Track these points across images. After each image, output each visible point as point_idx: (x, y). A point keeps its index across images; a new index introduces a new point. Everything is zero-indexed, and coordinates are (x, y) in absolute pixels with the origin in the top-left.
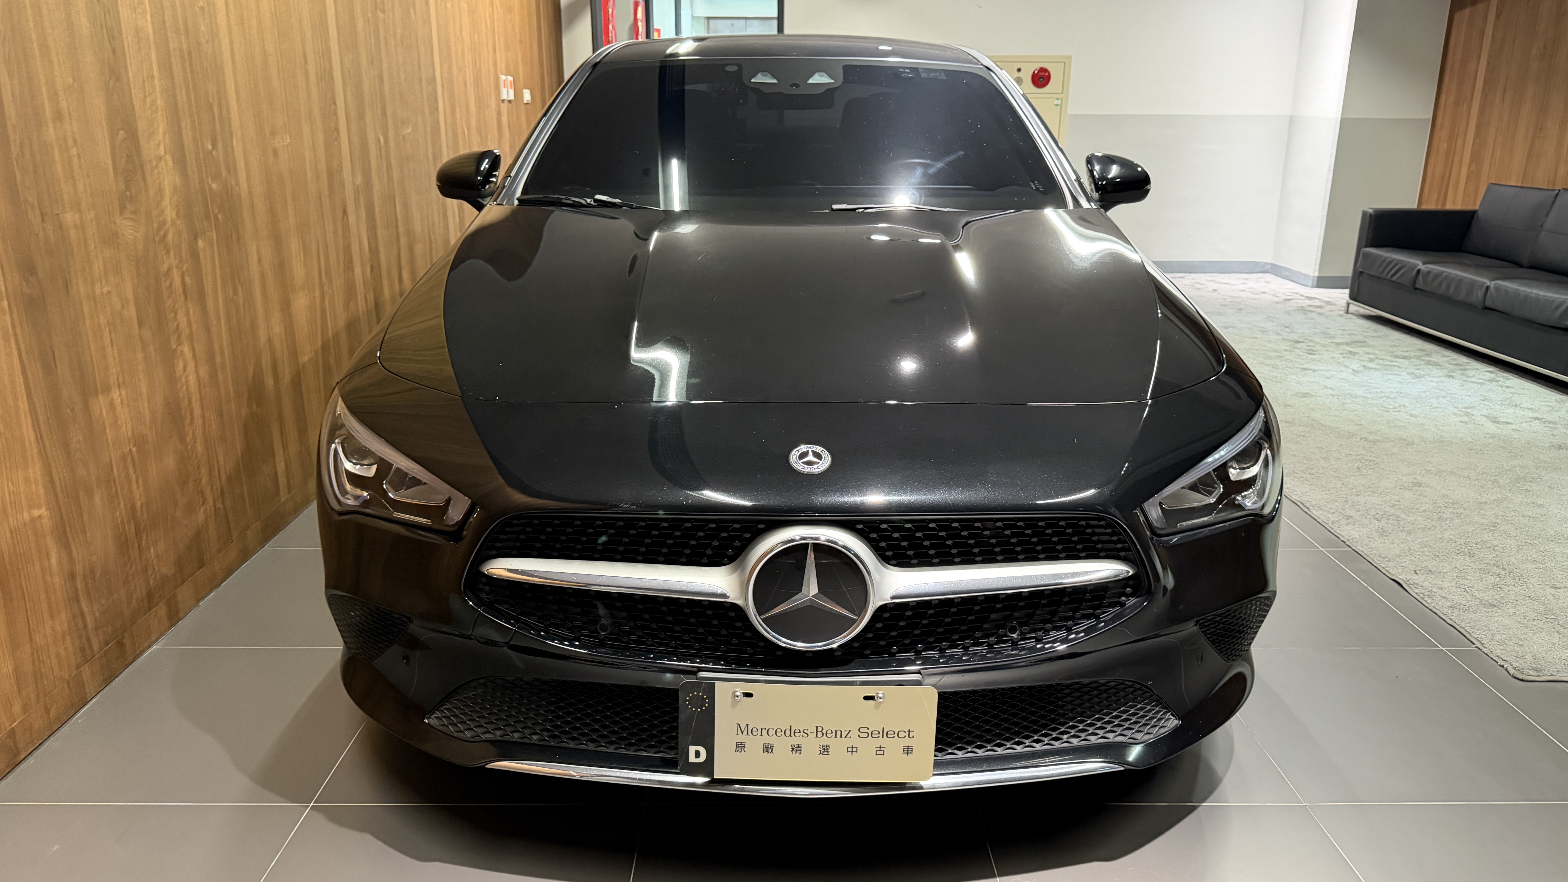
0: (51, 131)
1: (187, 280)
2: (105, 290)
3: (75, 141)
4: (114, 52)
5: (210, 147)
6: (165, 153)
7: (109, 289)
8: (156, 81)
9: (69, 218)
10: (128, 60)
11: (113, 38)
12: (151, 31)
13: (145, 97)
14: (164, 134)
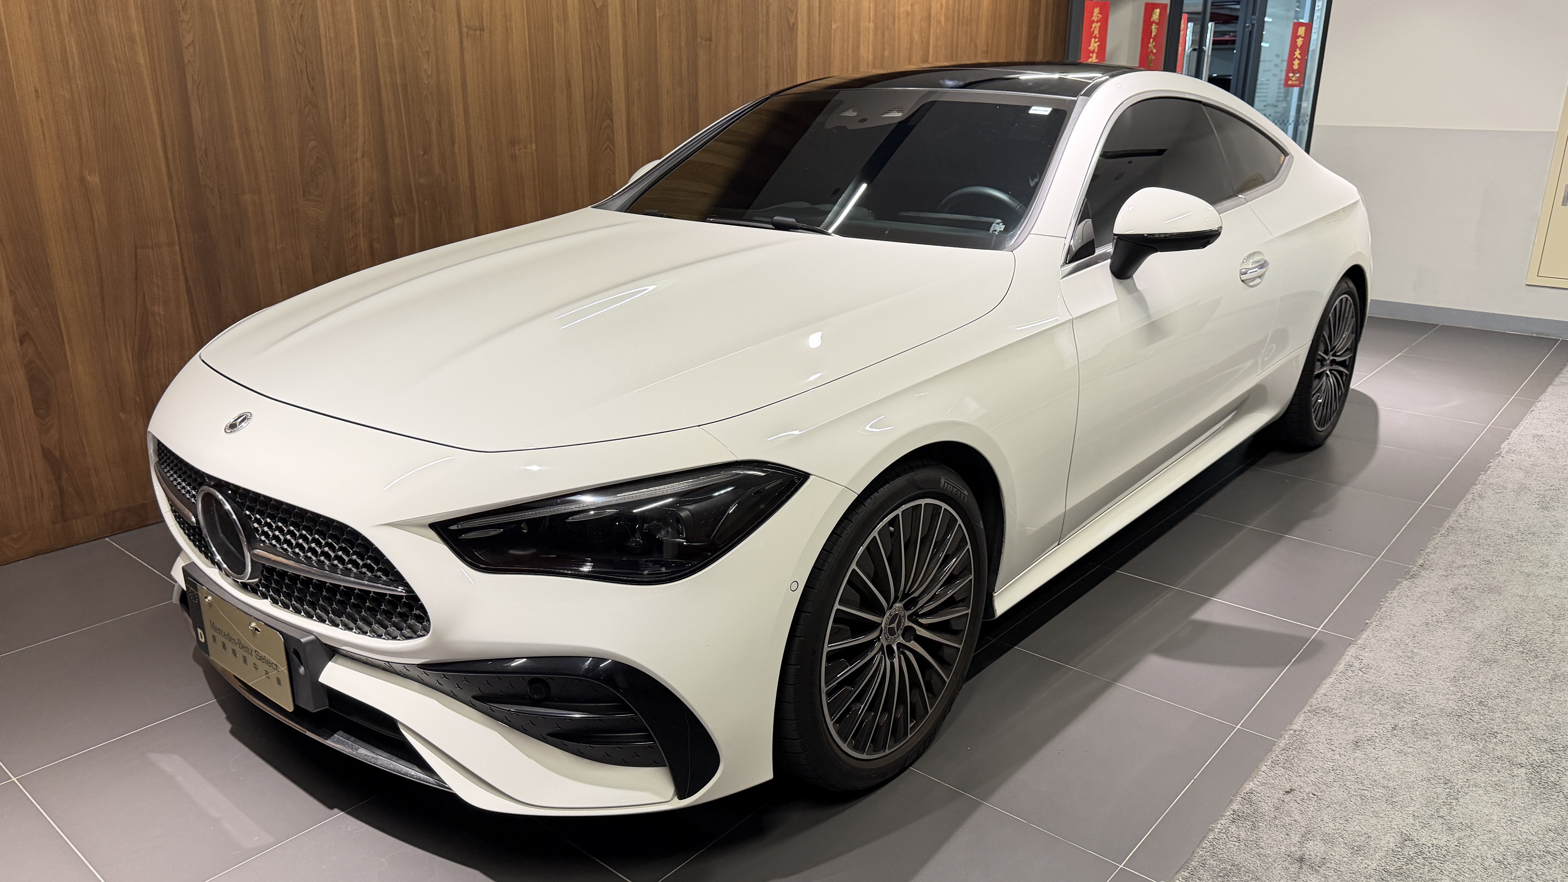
0: (237, 141)
1: (376, 246)
2: (279, 246)
3: (261, 148)
4: (313, 89)
5: (422, 153)
6: (363, 156)
7: (284, 246)
8: (360, 108)
9: (248, 198)
10: (329, 94)
11: (313, 79)
12: (358, 72)
13: (345, 118)
14: (364, 143)
